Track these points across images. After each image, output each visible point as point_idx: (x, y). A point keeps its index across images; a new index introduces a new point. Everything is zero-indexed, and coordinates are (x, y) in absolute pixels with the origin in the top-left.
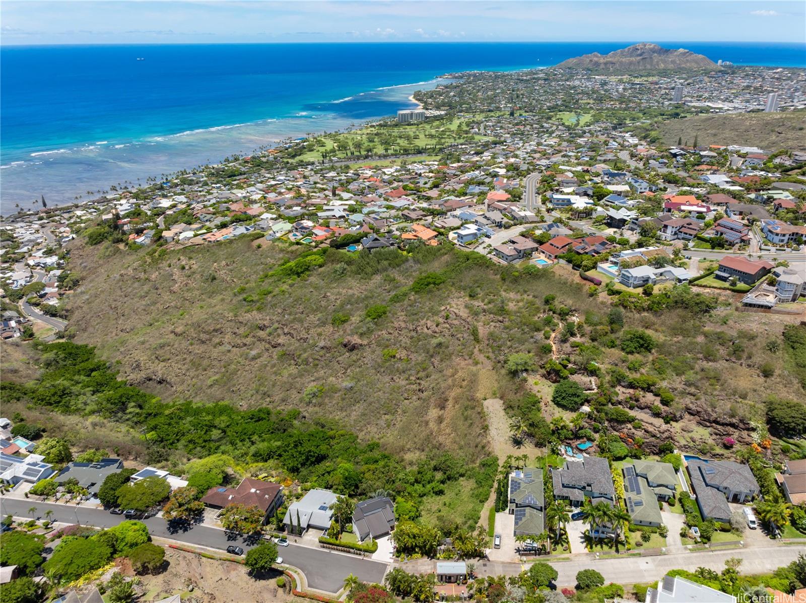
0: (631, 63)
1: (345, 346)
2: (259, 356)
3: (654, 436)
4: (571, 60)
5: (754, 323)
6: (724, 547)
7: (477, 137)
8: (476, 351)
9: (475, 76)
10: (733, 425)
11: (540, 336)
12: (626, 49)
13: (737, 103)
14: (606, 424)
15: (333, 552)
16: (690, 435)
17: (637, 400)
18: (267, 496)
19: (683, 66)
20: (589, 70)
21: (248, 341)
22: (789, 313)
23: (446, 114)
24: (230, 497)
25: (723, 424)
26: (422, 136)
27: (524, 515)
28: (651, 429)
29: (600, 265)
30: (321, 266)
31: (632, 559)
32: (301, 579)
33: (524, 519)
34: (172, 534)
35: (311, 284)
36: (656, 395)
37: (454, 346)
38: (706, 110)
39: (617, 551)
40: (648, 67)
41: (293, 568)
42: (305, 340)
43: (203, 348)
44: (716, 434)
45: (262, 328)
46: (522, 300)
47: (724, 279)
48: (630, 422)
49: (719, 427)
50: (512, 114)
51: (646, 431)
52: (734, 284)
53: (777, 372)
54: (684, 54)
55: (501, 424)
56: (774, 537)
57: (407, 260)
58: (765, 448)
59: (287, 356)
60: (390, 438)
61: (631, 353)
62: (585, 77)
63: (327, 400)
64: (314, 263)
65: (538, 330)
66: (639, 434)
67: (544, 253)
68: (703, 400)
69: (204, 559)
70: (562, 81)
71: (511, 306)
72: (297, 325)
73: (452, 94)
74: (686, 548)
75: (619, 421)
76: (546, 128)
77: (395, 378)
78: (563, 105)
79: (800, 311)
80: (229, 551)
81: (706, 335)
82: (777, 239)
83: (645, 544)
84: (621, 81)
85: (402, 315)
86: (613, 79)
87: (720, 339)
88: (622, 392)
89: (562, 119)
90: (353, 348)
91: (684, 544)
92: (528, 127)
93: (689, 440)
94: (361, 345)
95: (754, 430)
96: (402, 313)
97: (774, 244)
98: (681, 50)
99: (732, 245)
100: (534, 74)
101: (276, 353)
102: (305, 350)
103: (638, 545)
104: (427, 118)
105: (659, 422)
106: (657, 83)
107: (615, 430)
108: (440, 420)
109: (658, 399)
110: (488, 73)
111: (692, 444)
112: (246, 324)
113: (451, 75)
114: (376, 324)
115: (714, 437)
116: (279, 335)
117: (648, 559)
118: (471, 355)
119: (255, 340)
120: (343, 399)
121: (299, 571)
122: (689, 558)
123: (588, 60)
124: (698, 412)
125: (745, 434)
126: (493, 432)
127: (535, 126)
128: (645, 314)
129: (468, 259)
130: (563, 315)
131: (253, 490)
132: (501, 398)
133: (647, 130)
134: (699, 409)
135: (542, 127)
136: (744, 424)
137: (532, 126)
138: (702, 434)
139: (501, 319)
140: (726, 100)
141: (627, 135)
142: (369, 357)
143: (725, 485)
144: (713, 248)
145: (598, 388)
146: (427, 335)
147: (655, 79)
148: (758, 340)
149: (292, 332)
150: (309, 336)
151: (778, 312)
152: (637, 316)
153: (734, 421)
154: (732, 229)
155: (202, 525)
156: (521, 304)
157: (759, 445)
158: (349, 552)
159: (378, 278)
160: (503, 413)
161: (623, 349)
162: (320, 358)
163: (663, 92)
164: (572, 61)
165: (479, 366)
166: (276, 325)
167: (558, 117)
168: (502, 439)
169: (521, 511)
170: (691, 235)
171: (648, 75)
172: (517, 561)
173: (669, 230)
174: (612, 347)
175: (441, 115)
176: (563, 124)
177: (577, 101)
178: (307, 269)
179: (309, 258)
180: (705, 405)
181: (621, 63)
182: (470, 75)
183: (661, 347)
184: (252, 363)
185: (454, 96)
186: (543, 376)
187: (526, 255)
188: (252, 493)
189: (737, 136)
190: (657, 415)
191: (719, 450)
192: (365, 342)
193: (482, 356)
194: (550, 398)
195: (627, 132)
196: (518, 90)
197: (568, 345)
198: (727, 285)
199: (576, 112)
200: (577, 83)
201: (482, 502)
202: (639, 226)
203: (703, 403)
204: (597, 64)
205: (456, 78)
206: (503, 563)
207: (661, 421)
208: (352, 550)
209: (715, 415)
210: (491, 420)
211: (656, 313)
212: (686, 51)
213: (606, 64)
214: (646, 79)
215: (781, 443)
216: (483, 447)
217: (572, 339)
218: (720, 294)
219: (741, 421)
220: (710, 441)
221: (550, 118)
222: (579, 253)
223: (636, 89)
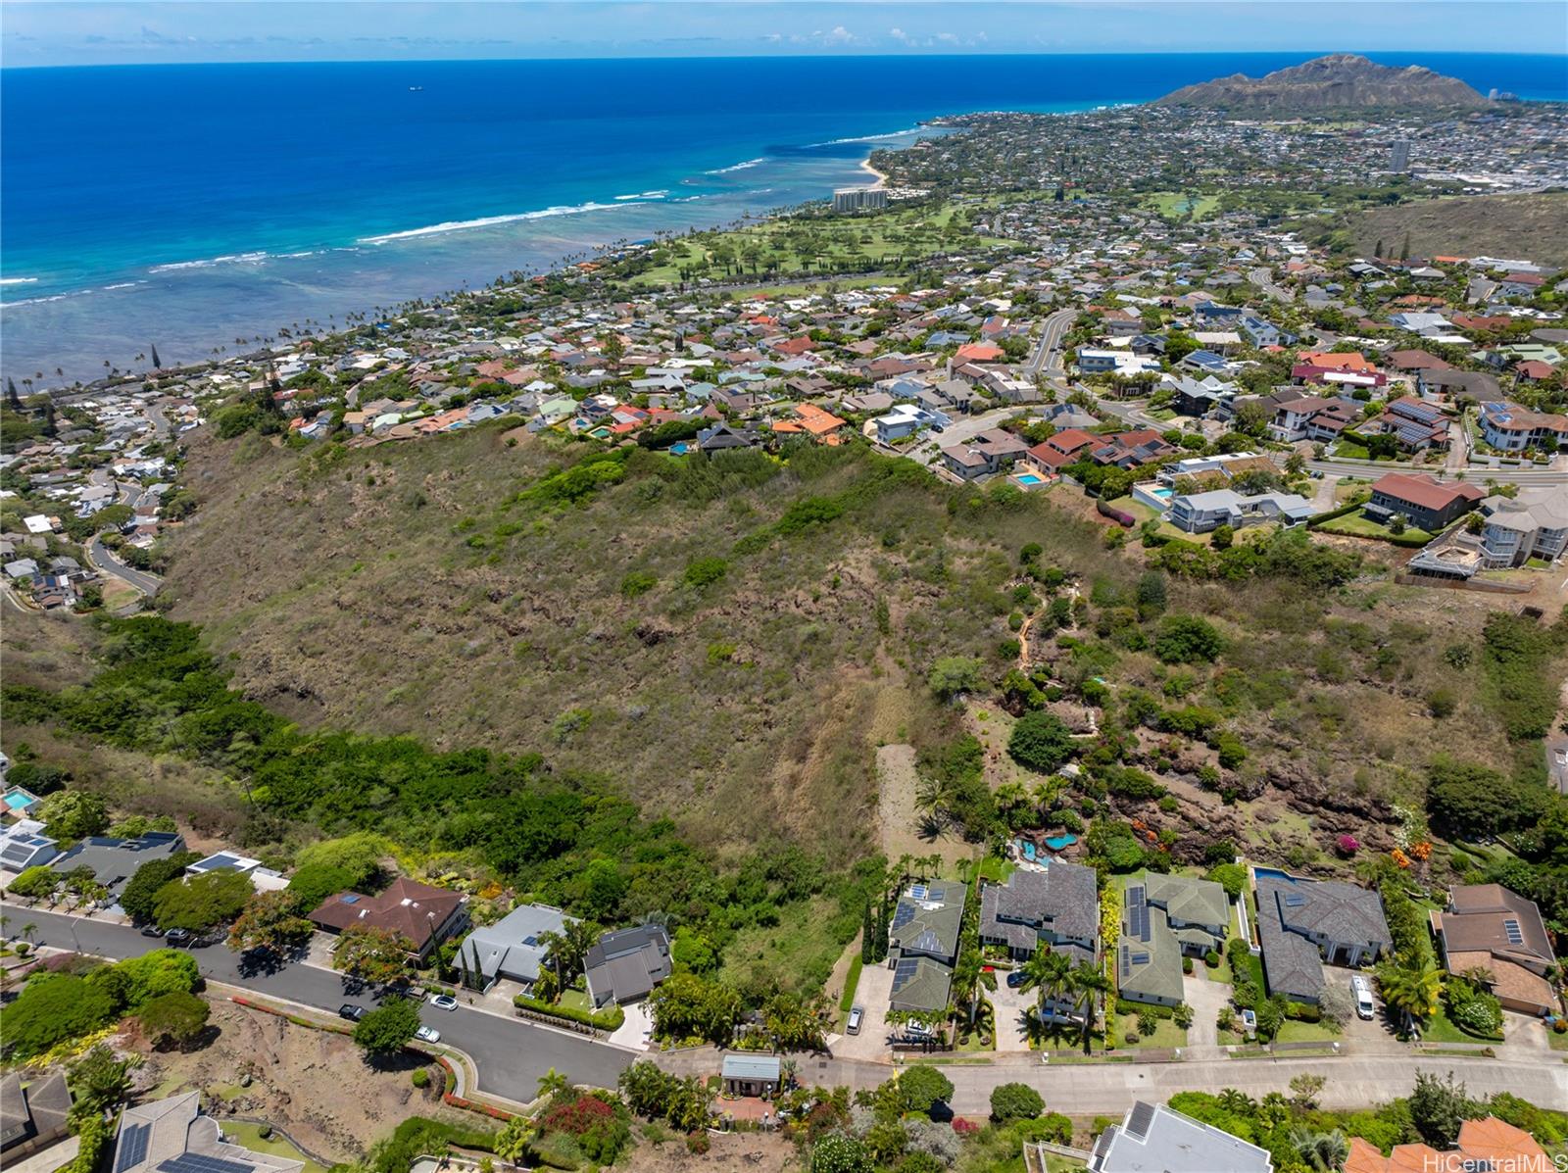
0: (1309, 94)
1: (641, 635)
2: (484, 650)
3: (1199, 828)
4: (1188, 88)
5: (1429, 608)
6: (1299, 1053)
7: (985, 241)
8: (880, 651)
9: (994, 121)
10: (1358, 811)
11: (1003, 623)
12: (1302, 67)
13: (1520, 174)
14: (1108, 800)
15: (538, 1025)
16: (1272, 827)
17: (1174, 756)
18: (431, 914)
19: (1416, 99)
20: (1222, 108)
21: (467, 621)
22: (1502, 590)
23: (930, 196)
24: (363, 913)
25: (1339, 809)
26: (877, 238)
27: (913, 971)
28: (1194, 813)
29: (1138, 487)
30: (617, 482)
31: (1113, 1069)
32: (467, 1073)
33: (911, 980)
34: (245, 977)
35: (594, 515)
36: (1213, 747)
37: (841, 641)
38: (1456, 188)
39: (1087, 1050)
40: (1345, 102)
41: (457, 1051)
42: (570, 622)
43: (385, 633)
44: (1324, 828)
45: (494, 598)
46: (980, 553)
47: (1380, 519)
48: (1155, 799)
49: (1330, 814)
50: (1059, 196)
51: (1185, 818)
52: (1398, 529)
53: (1461, 707)
54: (1420, 76)
55: (904, 794)
56: (1404, 1035)
57: (778, 473)
58: (1418, 859)
59: (534, 652)
60: (697, 814)
61: (1175, 661)
62: (1214, 123)
63: (594, 738)
64: (605, 475)
65: (1000, 612)
66: (1170, 822)
67: (1036, 462)
68: (1305, 759)
69: (293, 1028)
70: (1167, 130)
71: (959, 565)
72: (558, 594)
73: (945, 156)
74: (1224, 1052)
75: (1134, 795)
76: (1123, 223)
77: (724, 698)
78: (1163, 178)
79: (1526, 586)
80: (344, 1015)
81: (1327, 630)
82: (1503, 440)
83: (1145, 1040)
84: (1286, 131)
85: (753, 579)
86: (1271, 126)
87: (1355, 638)
88: (1146, 739)
89: (1158, 206)
90: (654, 640)
91: (1221, 1042)
92: (1089, 222)
93: (1268, 838)
94: (670, 634)
95: (1399, 822)
96: (755, 575)
97: (1496, 451)
98: (1414, 68)
99: (1412, 451)
100: (1113, 117)
101: (515, 644)
102: (566, 642)
103: (1131, 1040)
104: (891, 202)
105: (1212, 801)
106: (1358, 135)
107: (1124, 813)
108: (794, 781)
109: (1216, 754)
110: (1020, 115)
111: (1272, 847)
112: (466, 590)
113: (947, 119)
114: (702, 594)
115: (1320, 833)
116: (523, 613)
117: (1145, 1069)
118: (870, 657)
119: (481, 619)
120: (624, 737)
121: (467, 1058)
122: (1227, 1070)
123: (1221, 89)
124: (1293, 783)
125: (1380, 829)
126: (886, 808)
127: (1102, 219)
128: (1213, 585)
129: (891, 473)
130: (1053, 583)
131: (406, 902)
132: (913, 743)
133: (1329, 228)
134: (1295, 777)
135: (1118, 221)
136: (1381, 809)
137: (1097, 219)
138: (1295, 826)
139: (935, 589)
140: (1500, 168)
141: (1286, 238)
142: (683, 657)
143: (1320, 928)
144: (1373, 457)
145: (1101, 728)
146: (794, 618)
147: (1357, 126)
148: (1429, 643)
149: (547, 606)
150: (576, 616)
151: (1481, 587)
152: (1195, 588)
153: (1361, 802)
154: (1415, 420)
155: (304, 962)
156: (976, 561)
157: (1407, 852)
158: (568, 1027)
159: (719, 507)
160: (912, 772)
161: (1158, 654)
162: (593, 658)
163: (1371, 151)
164: (1192, 90)
165: (882, 680)
166: (521, 593)
167: (1151, 201)
168: (902, 824)
169: (909, 963)
170: (1332, 430)
171: (1345, 119)
172: (886, 1060)
173: (1290, 421)
174: (1138, 649)
175: (919, 197)
176: (1160, 216)
177: (1193, 171)
178: (590, 488)
179: (596, 466)
180: (1306, 771)
181: (1289, 94)
182: (983, 120)
183: (1234, 651)
184: (470, 664)
185: (949, 160)
186: (999, 702)
187: (1003, 465)
188: (404, 908)
189: (1508, 240)
190: (1209, 786)
191: (1325, 860)
192: (679, 629)
193: (891, 660)
194: (1004, 747)
195: (1286, 233)
196: (1077, 148)
197: (1052, 642)
198: (1384, 531)
199: (1188, 192)
200: (1197, 134)
201: (843, 943)
202: (1233, 412)
203: (1304, 765)
204: (1240, 97)
205: (957, 125)
206: (859, 1063)
207: (1218, 797)
208: (572, 1024)
209: (1324, 790)
210: (887, 786)
211: (1232, 584)
212: (1424, 69)
213: (1257, 96)
214: (1337, 126)
215: (1452, 849)
216: (864, 837)
217: (1062, 632)
218: (1366, 550)
219: (1376, 803)
220: (1311, 842)
221: (1134, 204)
222: (1099, 463)
223: (1314, 145)
